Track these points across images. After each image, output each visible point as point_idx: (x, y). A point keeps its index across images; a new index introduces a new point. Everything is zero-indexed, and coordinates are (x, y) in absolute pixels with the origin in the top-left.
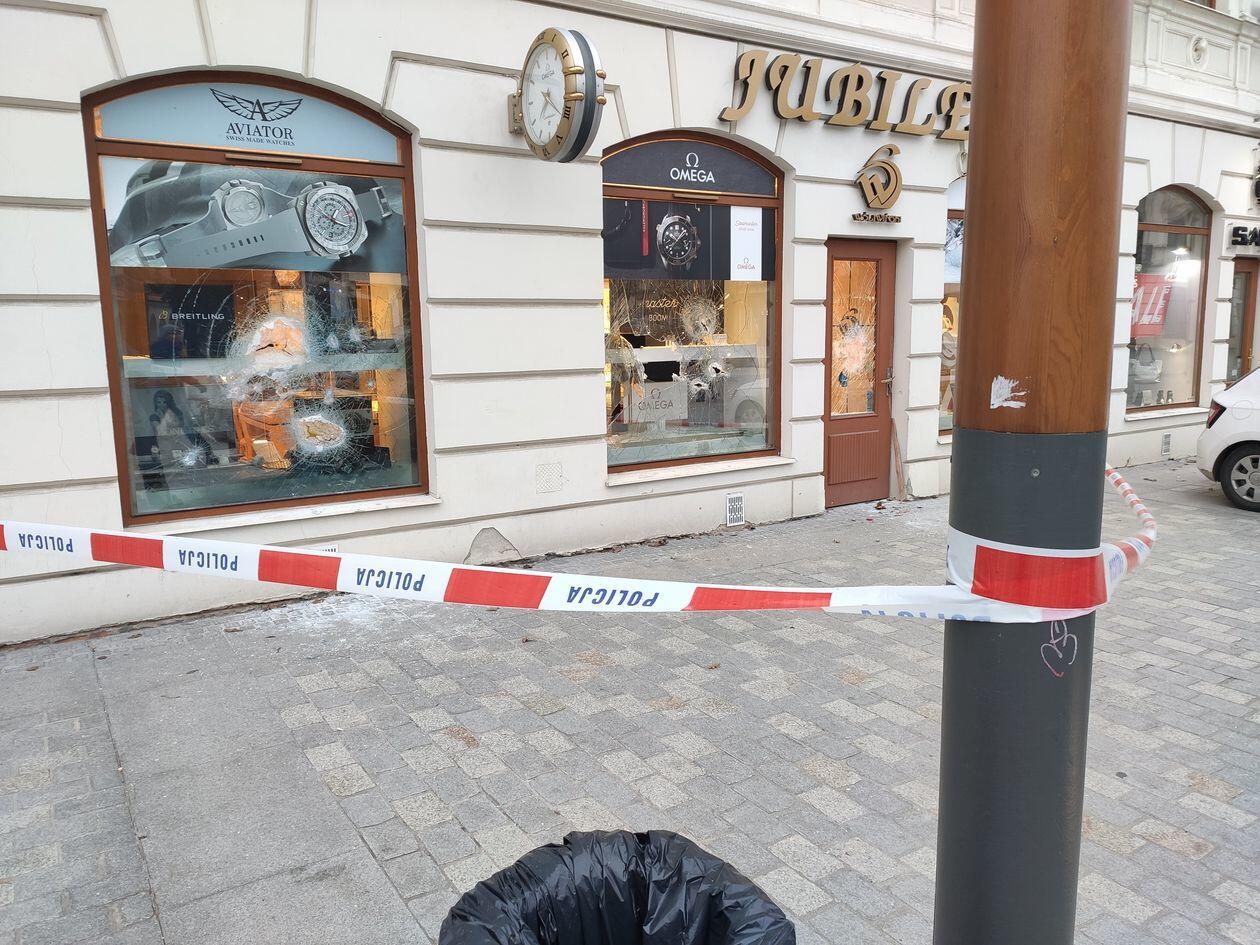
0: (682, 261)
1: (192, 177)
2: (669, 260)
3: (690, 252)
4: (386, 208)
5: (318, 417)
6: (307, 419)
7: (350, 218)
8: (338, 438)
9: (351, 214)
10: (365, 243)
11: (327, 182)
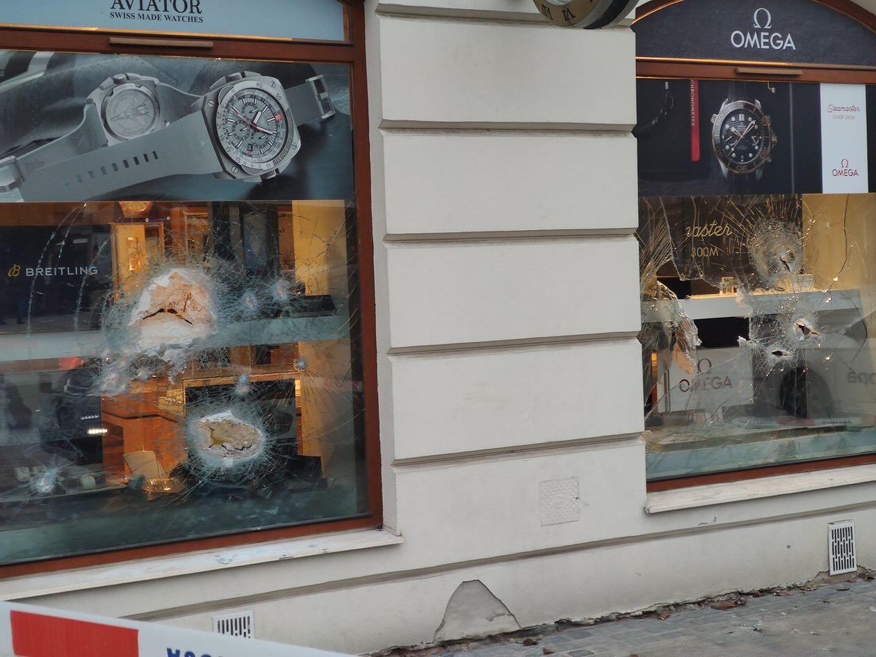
0: (750, 166)
1: (63, 71)
2: (732, 166)
3: (761, 153)
4: (327, 107)
5: (226, 415)
6: (212, 418)
7: (277, 122)
8: (254, 447)
9: (278, 117)
10: (298, 158)
11: (247, 73)
